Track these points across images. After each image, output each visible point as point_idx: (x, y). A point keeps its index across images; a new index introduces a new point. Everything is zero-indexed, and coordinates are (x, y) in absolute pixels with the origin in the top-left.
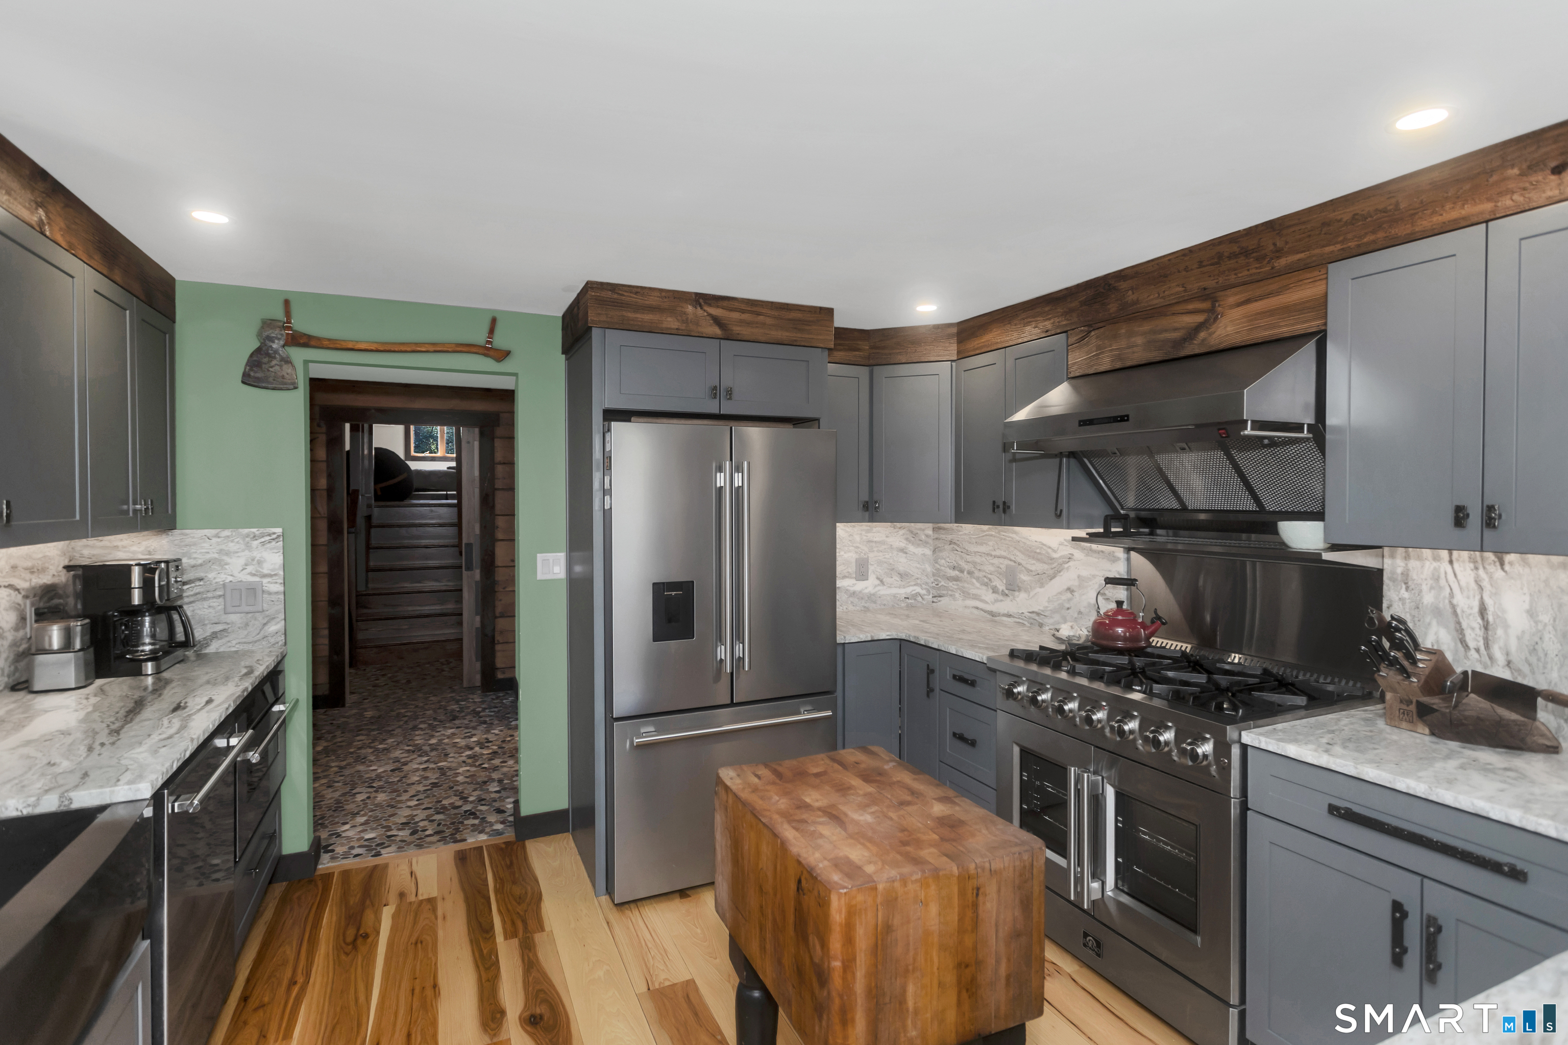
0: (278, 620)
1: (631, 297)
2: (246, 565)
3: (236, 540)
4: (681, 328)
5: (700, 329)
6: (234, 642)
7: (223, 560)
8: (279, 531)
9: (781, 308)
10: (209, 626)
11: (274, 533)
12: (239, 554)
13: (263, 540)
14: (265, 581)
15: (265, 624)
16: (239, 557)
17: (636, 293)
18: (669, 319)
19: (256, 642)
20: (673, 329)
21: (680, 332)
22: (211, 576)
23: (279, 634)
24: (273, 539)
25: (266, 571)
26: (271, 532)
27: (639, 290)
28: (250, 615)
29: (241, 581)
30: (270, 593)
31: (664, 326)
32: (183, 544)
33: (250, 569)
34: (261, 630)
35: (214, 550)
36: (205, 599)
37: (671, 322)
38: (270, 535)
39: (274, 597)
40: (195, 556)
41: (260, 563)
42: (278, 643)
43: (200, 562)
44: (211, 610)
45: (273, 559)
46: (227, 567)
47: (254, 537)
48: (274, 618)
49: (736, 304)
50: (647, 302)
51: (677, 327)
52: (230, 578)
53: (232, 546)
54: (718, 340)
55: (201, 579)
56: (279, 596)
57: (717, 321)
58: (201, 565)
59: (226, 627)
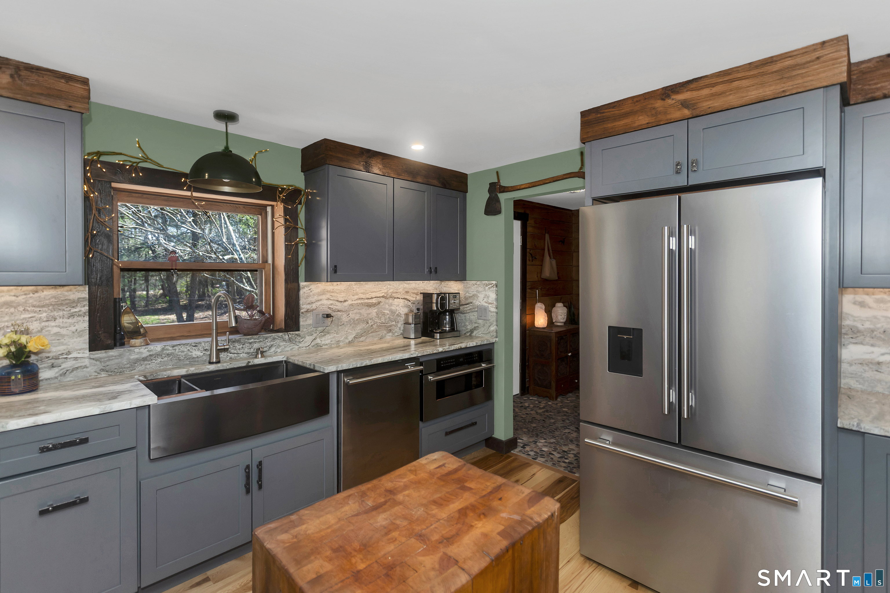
0: (493, 325)
1: (610, 112)
2: (484, 298)
3: (481, 286)
4: (650, 121)
5: (669, 117)
6: (480, 332)
7: (477, 295)
8: (494, 282)
9: (762, 64)
10: (473, 324)
11: (493, 284)
12: (482, 293)
13: (489, 287)
14: (490, 306)
15: (489, 326)
16: (482, 294)
17: (613, 107)
18: (641, 118)
19: (487, 334)
20: (644, 124)
21: (650, 125)
22: (474, 301)
23: (494, 332)
24: (492, 286)
25: (490, 302)
26: (492, 283)
27: (615, 104)
28: (485, 321)
29: (482, 305)
30: (491, 312)
31: (636, 125)
32: (467, 287)
33: (485, 300)
34: (488, 329)
35: (475, 290)
36: (473, 312)
37: (643, 120)
38: (491, 284)
39: (492, 314)
40: (470, 292)
41: (488, 297)
42: (493, 336)
43: (471, 295)
44: (474, 317)
45: (493, 296)
46: (478, 298)
47: (487, 285)
48: (492, 324)
49: (707, 81)
50: (623, 111)
51: (647, 122)
52: (479, 303)
53: (480, 289)
54: (687, 120)
55: (472, 303)
56: (494, 314)
57: (685, 104)
58: (472, 297)
59: (478, 325)
